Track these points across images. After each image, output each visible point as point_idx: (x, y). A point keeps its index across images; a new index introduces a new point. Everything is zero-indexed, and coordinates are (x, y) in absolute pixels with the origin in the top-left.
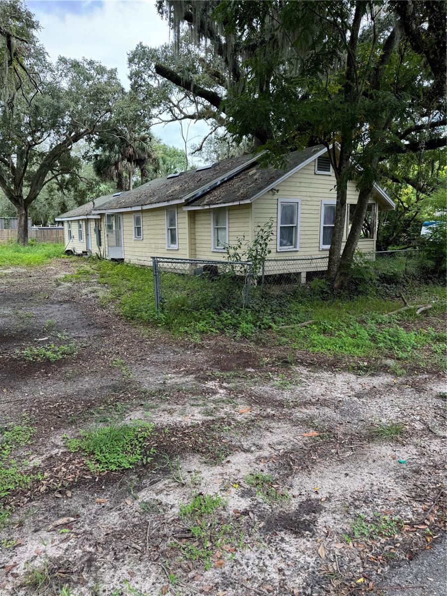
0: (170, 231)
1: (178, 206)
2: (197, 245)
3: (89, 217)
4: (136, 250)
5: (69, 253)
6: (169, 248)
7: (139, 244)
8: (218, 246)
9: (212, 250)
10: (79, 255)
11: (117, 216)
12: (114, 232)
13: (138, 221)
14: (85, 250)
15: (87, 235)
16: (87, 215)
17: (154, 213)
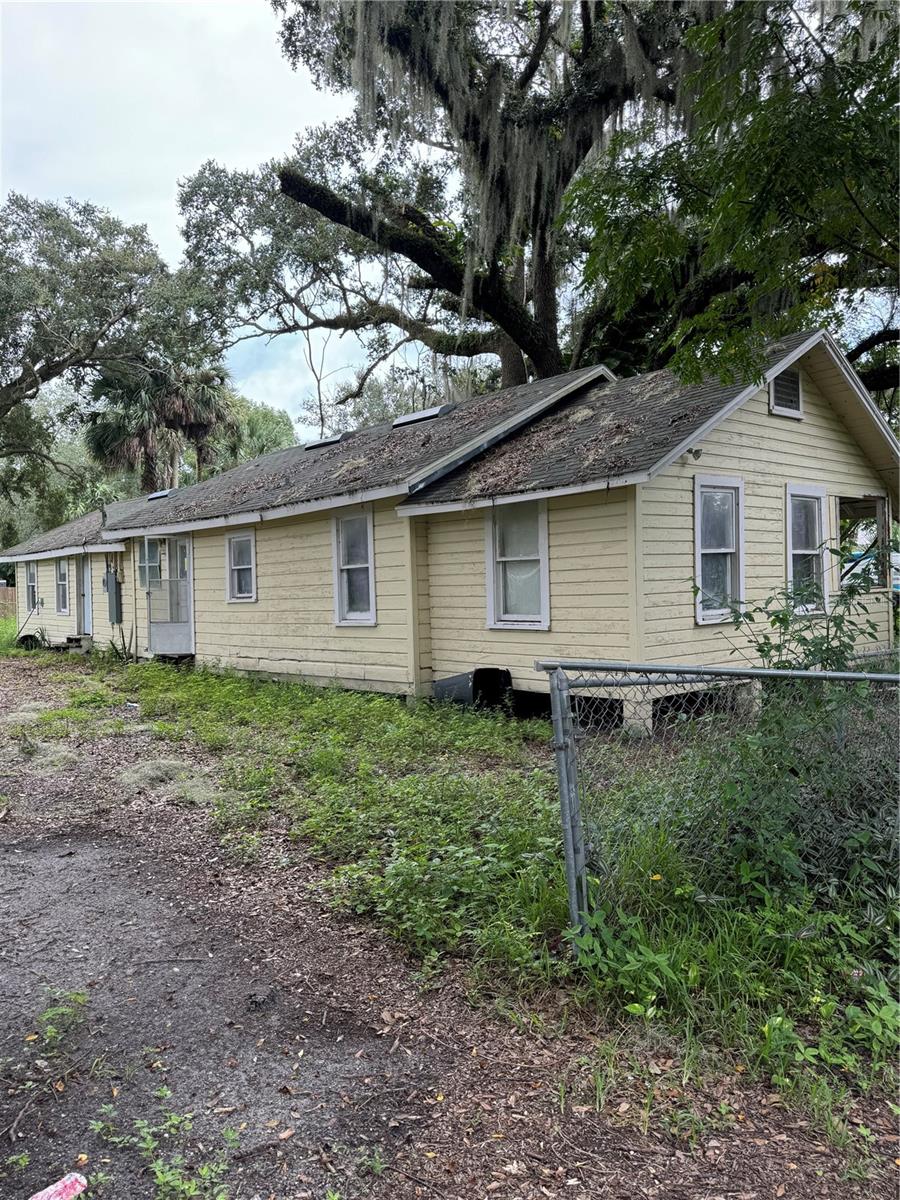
0: (345, 575)
1: (377, 506)
2: (436, 612)
3: (91, 549)
4: (233, 629)
5: (29, 642)
6: (344, 623)
7: (245, 612)
8: (506, 612)
9: (490, 624)
10: (57, 649)
11: (177, 545)
12: (166, 586)
13: (241, 554)
14: (74, 634)
15: (81, 595)
16: (85, 543)
17: (293, 530)
